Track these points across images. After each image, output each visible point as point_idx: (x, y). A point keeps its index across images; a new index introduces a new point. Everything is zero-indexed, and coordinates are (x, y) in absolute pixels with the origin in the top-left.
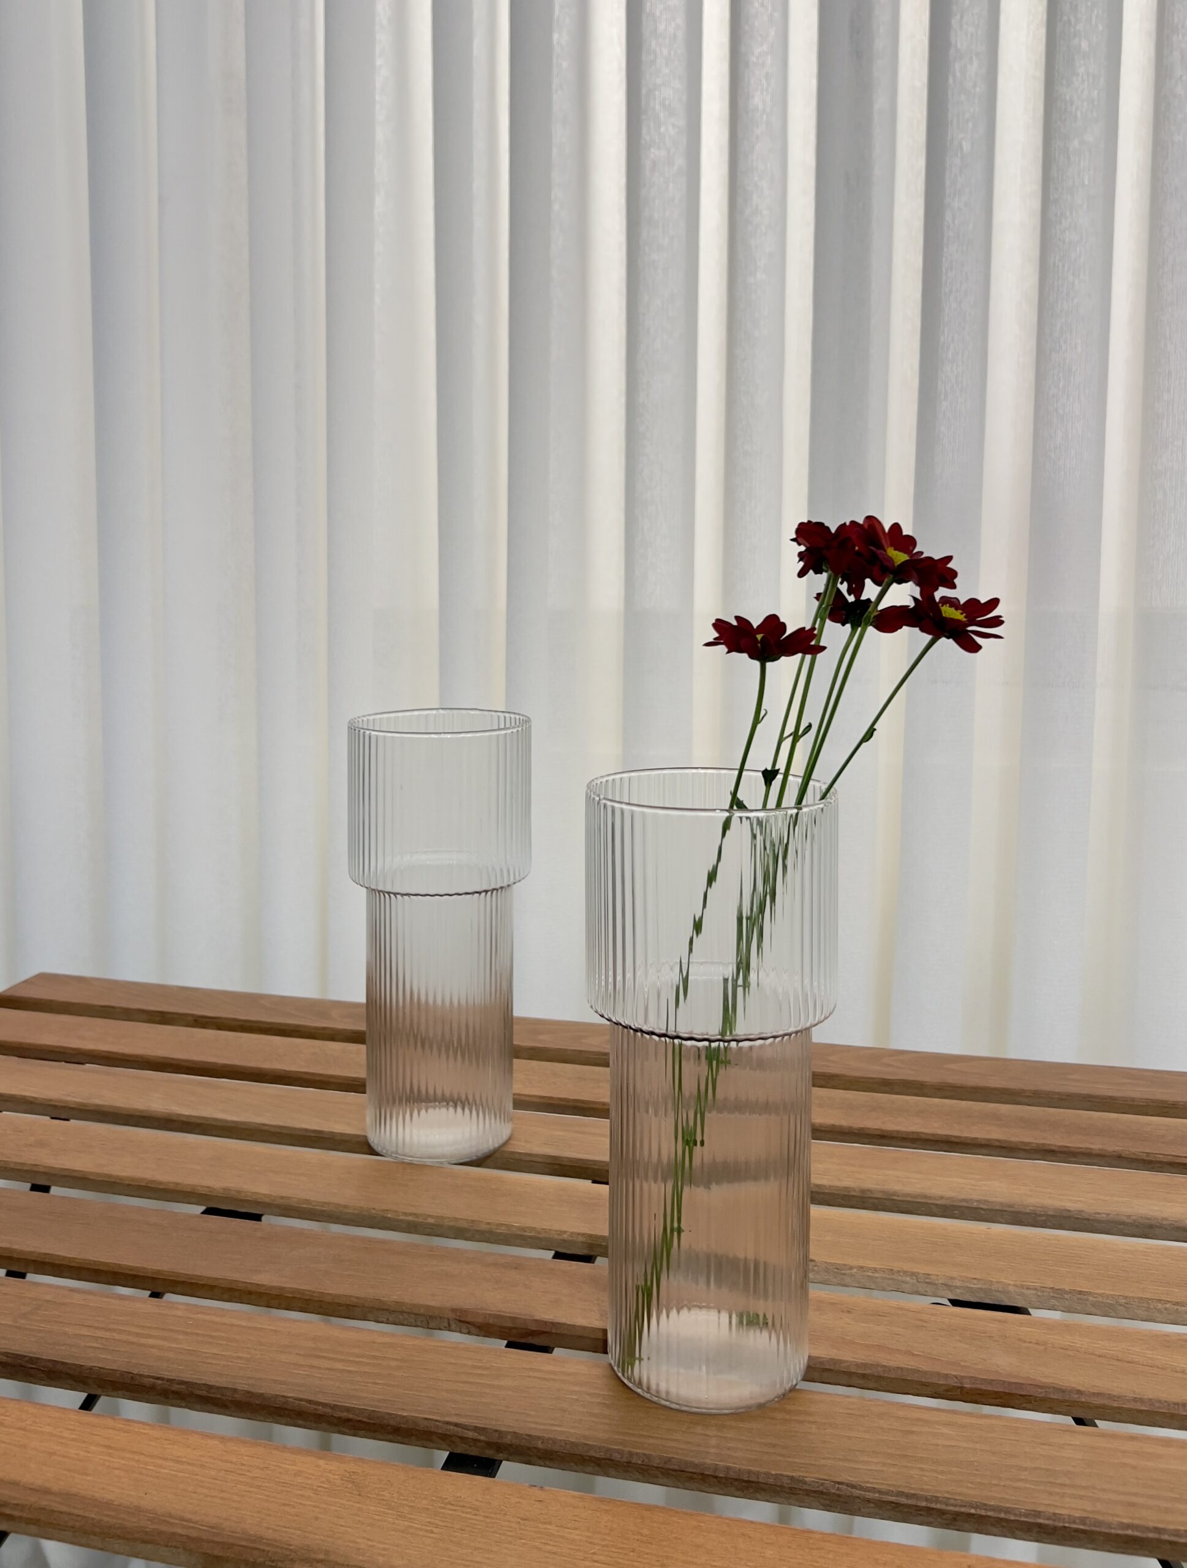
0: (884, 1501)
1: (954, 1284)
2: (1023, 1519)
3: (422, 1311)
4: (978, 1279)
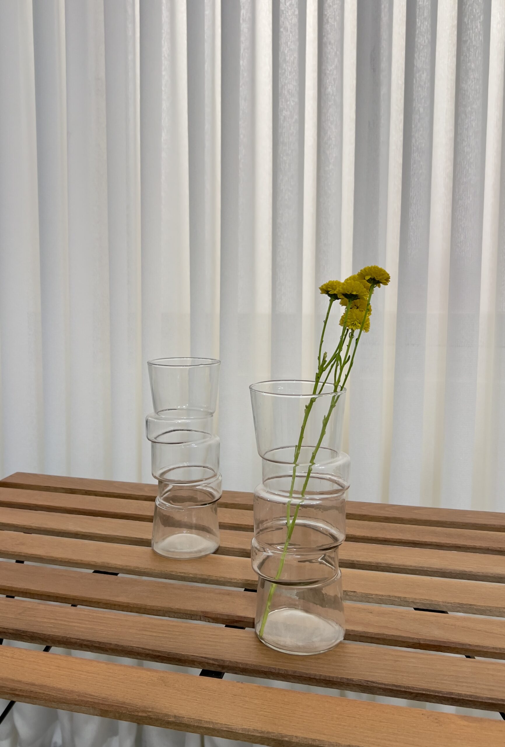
0: (387, 689)
1: (416, 602)
2: (445, 696)
3: (189, 613)
4: (427, 599)
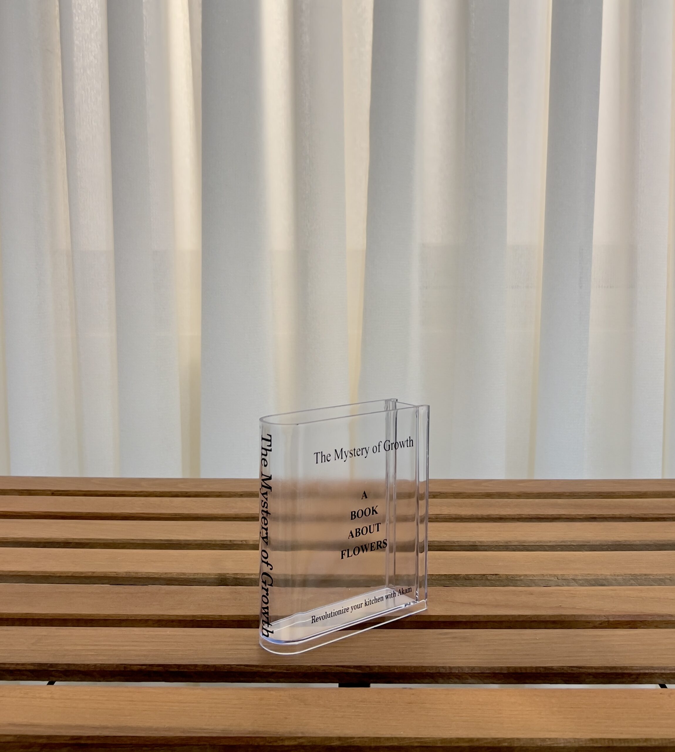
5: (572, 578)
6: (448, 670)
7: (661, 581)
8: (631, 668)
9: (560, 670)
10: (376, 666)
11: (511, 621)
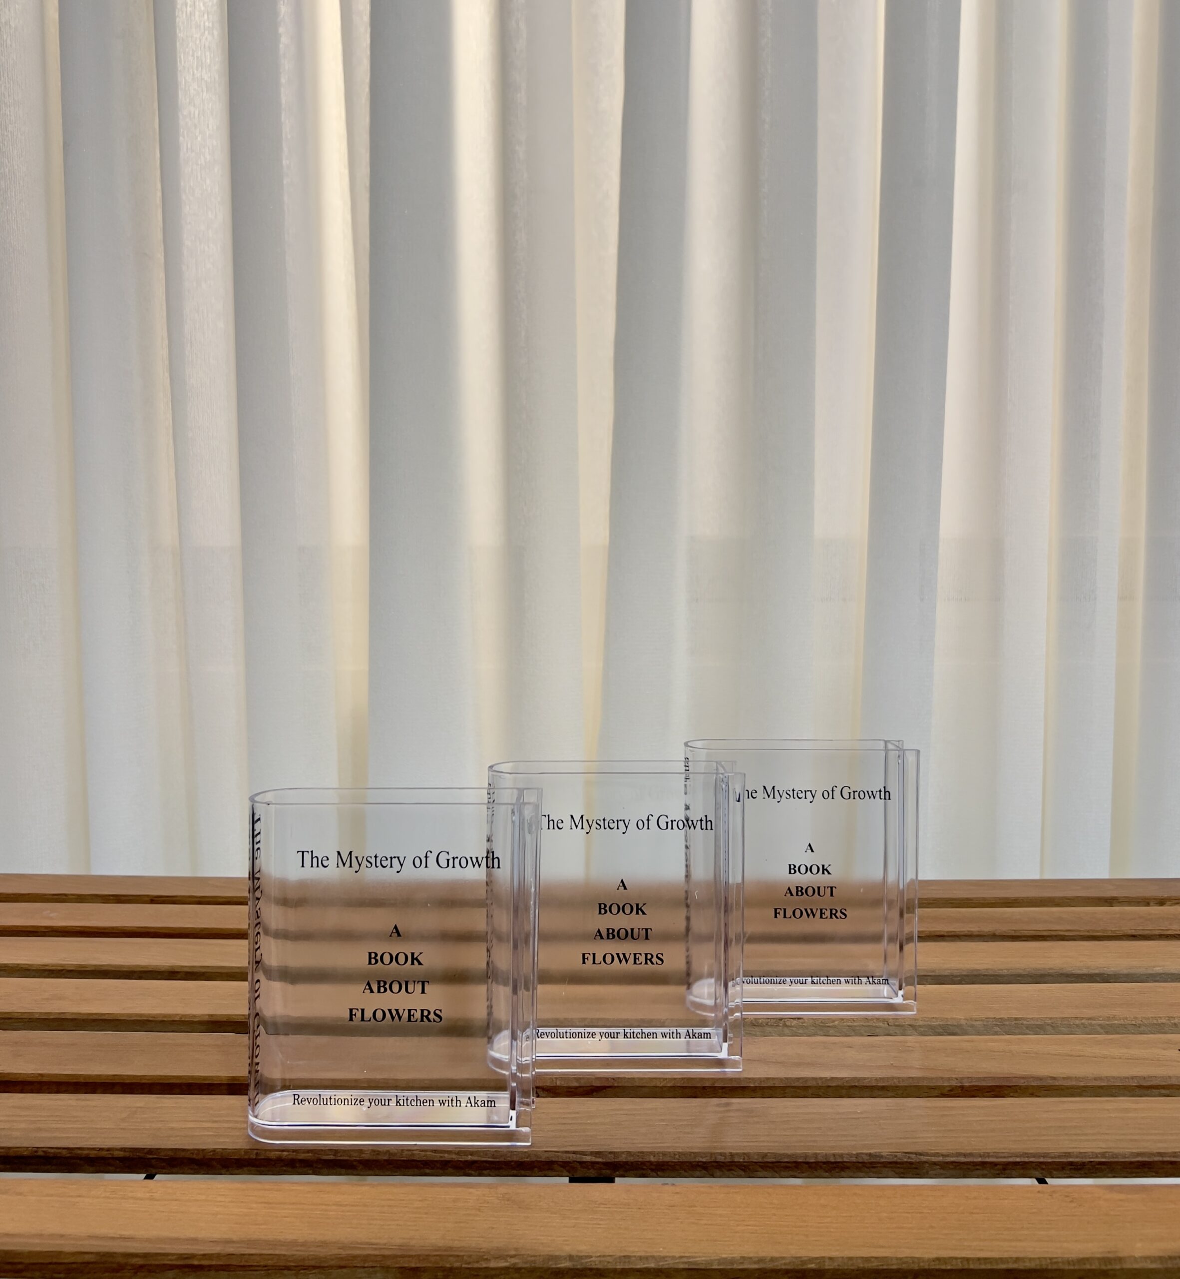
5: (909, 1024)
6: (727, 1157)
7: (1039, 1028)
8: (996, 1154)
9: (891, 1157)
10: (623, 1152)
11: (820, 1086)
